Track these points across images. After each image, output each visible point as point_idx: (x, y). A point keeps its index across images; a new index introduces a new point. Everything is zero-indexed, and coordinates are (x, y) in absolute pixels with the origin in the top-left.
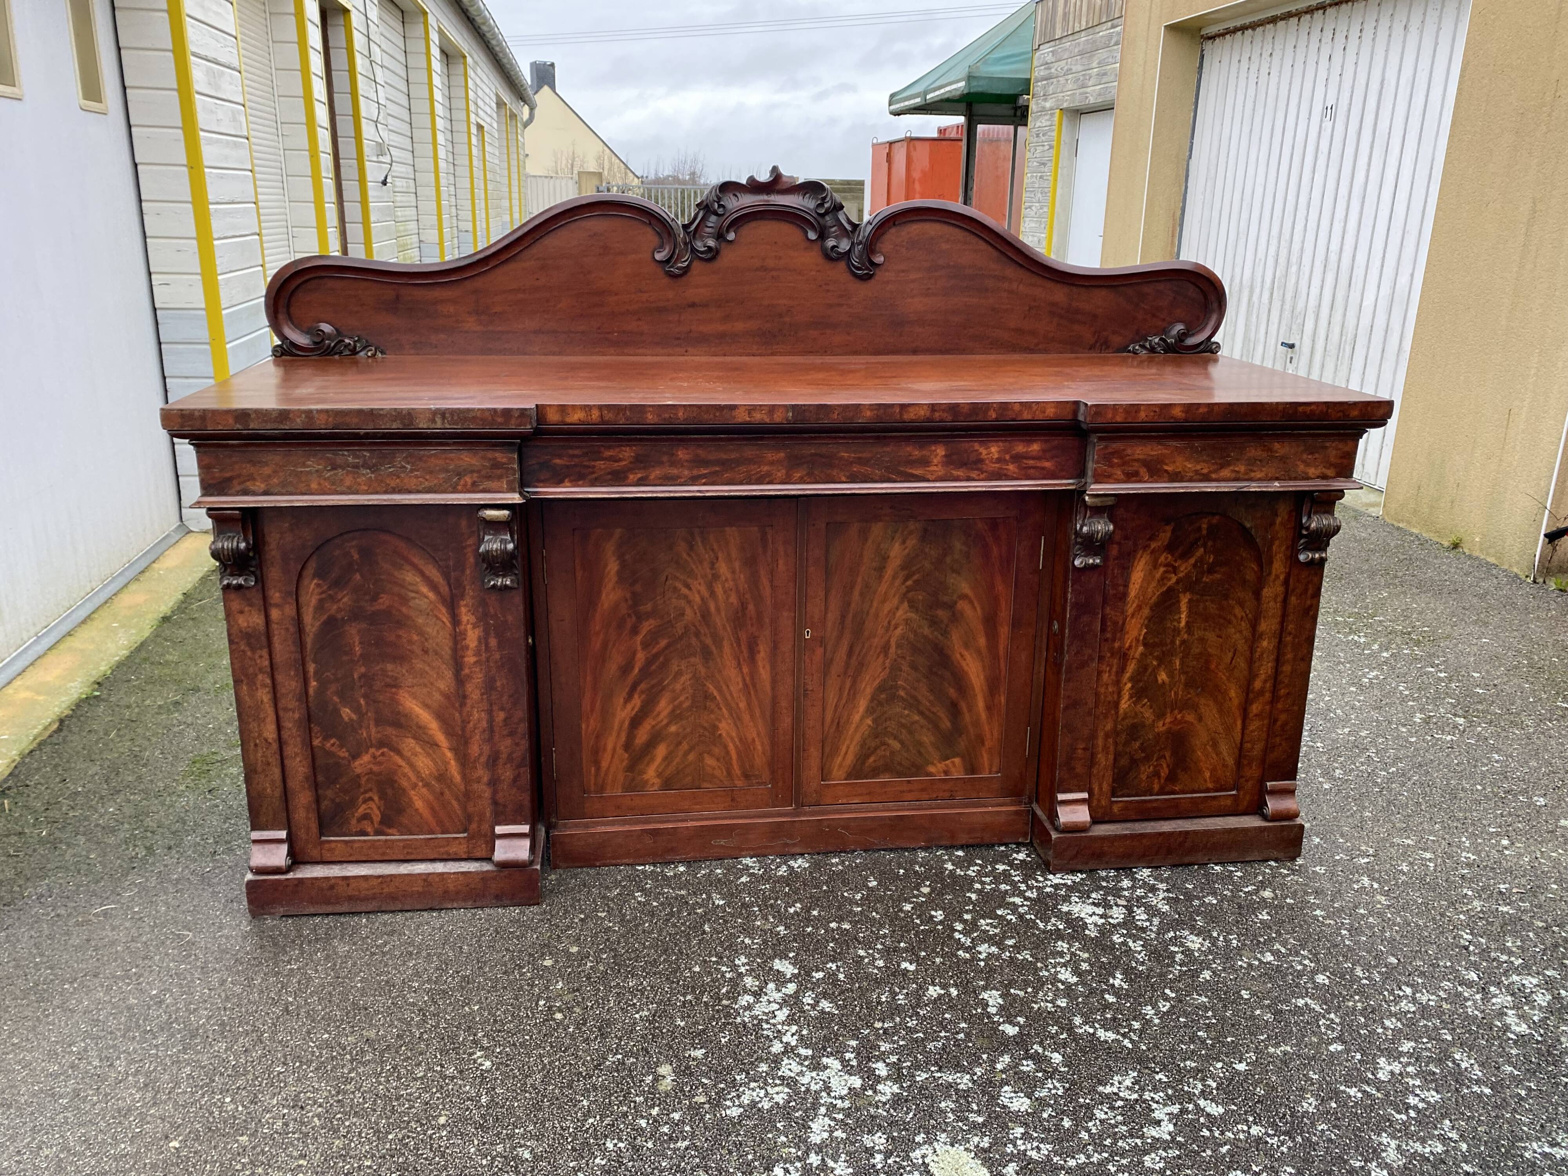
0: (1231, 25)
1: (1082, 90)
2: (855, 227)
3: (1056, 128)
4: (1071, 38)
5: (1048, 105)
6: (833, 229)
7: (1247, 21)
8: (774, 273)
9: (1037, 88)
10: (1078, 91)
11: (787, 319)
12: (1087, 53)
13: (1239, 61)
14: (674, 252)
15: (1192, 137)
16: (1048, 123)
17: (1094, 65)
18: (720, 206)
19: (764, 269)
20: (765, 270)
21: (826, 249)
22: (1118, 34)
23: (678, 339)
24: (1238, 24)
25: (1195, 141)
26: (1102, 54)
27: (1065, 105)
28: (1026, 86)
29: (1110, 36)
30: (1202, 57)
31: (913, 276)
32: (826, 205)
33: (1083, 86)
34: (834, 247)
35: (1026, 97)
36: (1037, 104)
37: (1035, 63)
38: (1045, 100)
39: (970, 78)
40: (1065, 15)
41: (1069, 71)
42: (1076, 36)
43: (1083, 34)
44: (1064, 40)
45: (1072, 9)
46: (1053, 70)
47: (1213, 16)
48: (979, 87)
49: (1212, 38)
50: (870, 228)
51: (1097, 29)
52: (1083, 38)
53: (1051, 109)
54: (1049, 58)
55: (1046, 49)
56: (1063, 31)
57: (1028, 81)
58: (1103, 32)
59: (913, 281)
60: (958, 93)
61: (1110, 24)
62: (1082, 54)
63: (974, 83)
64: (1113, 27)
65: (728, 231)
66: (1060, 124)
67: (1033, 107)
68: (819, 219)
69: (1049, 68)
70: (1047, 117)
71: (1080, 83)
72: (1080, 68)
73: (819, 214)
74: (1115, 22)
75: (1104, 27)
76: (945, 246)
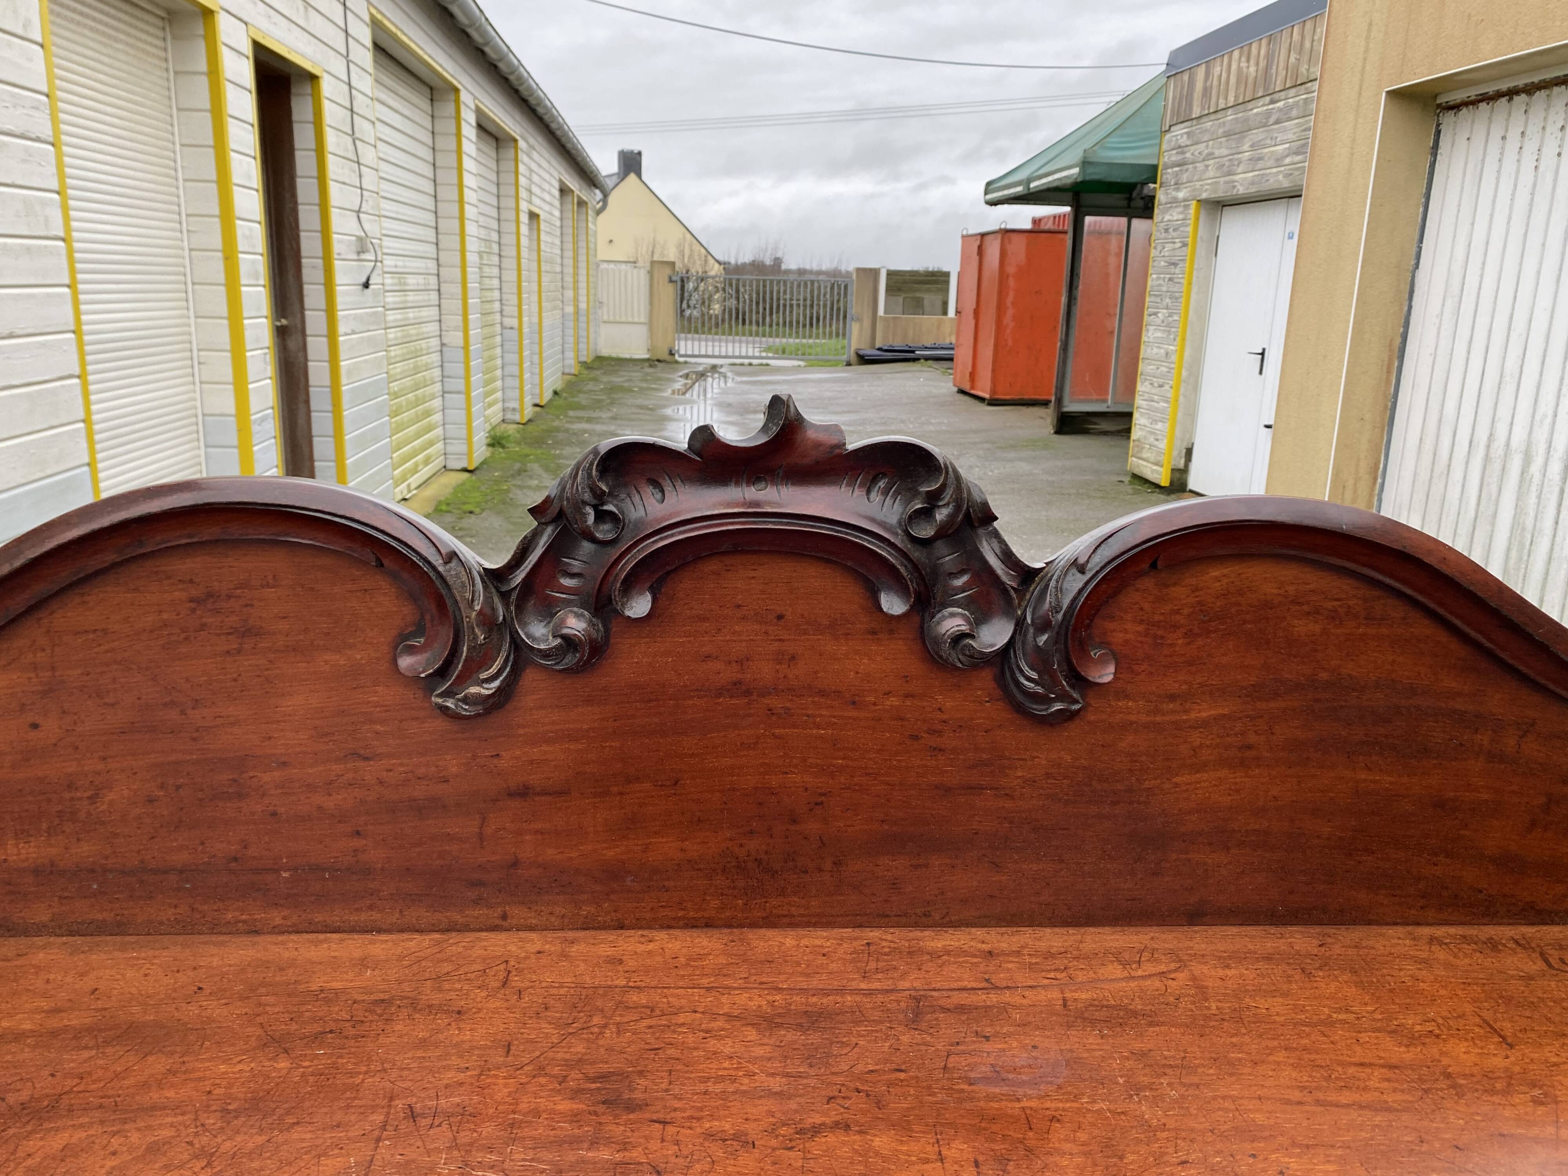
0: (1490, 89)
1: (1227, 178)
2: (1027, 575)
3: (1191, 222)
4: (1213, 117)
5: (1181, 195)
6: (959, 582)
7: (1520, 82)
8: (776, 703)
9: (1166, 175)
10: (1222, 179)
11: (812, 827)
12: (1236, 134)
13: (1504, 138)
14: (454, 652)
15: (1421, 240)
16: (1181, 217)
17: (1246, 147)
18: (602, 516)
19: (738, 688)
20: (748, 693)
21: (937, 641)
22: (1280, 110)
23: (481, 884)
24: (1504, 86)
25: (1424, 246)
26: (1257, 135)
27: (1204, 196)
28: (1152, 173)
29: (1269, 113)
30: (1438, 133)
31: (1204, 711)
32: (941, 515)
33: (1230, 173)
34: (959, 637)
35: (1152, 186)
36: (1167, 194)
37: (1165, 147)
38: (1177, 190)
39: (1085, 164)
40: (1206, 91)
41: (1210, 156)
42: (1219, 115)
43: (1230, 111)
44: (1204, 120)
45: (1215, 83)
46: (1188, 155)
47: (1465, 77)
48: (1095, 174)
49: (1456, 107)
50: (1075, 583)
51: (1250, 105)
52: (1230, 116)
53: (1185, 200)
54: (1184, 141)
55: (1179, 131)
56: (1203, 108)
57: (1155, 168)
58: (1259, 109)
59: (1204, 724)
60: (1069, 181)
61: (1268, 99)
62: (1227, 135)
63: (1090, 170)
64: (1272, 102)
65: (630, 585)
66: (1197, 219)
67: (1161, 197)
68: (917, 554)
69: (1183, 153)
70: (1180, 209)
71: (1225, 169)
72: (1225, 152)
73: (915, 540)
74: (1276, 96)
75: (1261, 102)
76: (1303, 628)
